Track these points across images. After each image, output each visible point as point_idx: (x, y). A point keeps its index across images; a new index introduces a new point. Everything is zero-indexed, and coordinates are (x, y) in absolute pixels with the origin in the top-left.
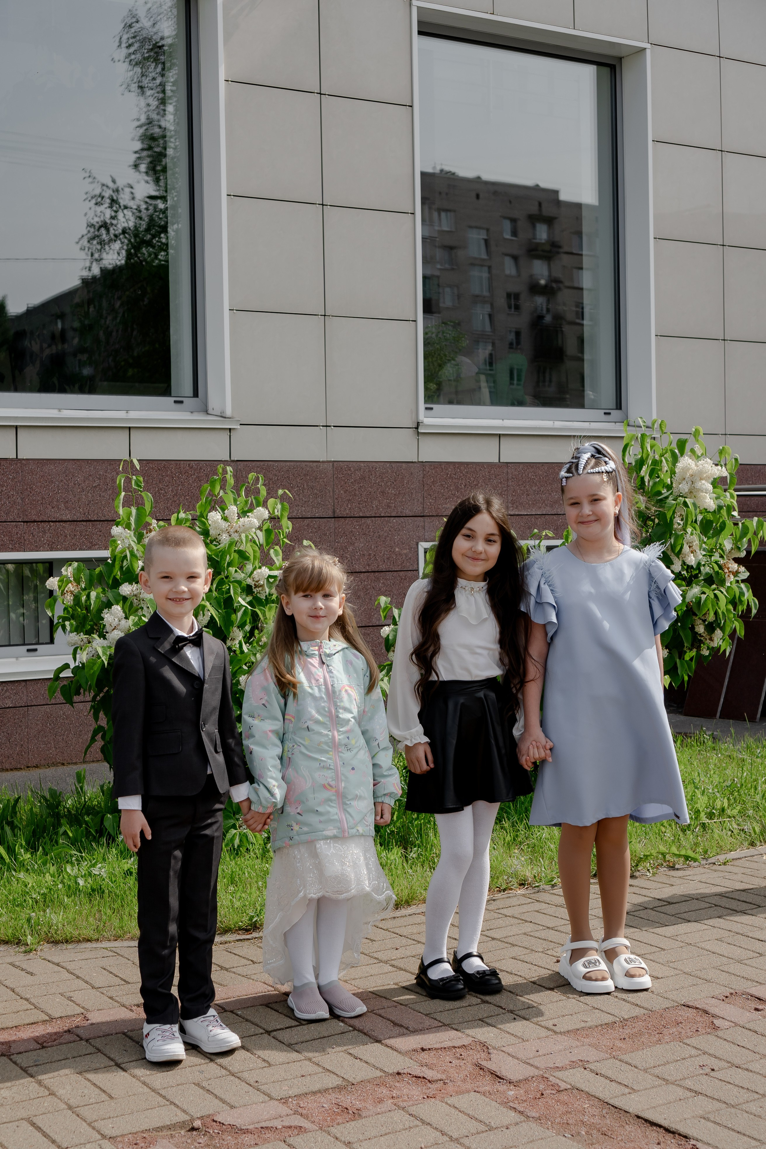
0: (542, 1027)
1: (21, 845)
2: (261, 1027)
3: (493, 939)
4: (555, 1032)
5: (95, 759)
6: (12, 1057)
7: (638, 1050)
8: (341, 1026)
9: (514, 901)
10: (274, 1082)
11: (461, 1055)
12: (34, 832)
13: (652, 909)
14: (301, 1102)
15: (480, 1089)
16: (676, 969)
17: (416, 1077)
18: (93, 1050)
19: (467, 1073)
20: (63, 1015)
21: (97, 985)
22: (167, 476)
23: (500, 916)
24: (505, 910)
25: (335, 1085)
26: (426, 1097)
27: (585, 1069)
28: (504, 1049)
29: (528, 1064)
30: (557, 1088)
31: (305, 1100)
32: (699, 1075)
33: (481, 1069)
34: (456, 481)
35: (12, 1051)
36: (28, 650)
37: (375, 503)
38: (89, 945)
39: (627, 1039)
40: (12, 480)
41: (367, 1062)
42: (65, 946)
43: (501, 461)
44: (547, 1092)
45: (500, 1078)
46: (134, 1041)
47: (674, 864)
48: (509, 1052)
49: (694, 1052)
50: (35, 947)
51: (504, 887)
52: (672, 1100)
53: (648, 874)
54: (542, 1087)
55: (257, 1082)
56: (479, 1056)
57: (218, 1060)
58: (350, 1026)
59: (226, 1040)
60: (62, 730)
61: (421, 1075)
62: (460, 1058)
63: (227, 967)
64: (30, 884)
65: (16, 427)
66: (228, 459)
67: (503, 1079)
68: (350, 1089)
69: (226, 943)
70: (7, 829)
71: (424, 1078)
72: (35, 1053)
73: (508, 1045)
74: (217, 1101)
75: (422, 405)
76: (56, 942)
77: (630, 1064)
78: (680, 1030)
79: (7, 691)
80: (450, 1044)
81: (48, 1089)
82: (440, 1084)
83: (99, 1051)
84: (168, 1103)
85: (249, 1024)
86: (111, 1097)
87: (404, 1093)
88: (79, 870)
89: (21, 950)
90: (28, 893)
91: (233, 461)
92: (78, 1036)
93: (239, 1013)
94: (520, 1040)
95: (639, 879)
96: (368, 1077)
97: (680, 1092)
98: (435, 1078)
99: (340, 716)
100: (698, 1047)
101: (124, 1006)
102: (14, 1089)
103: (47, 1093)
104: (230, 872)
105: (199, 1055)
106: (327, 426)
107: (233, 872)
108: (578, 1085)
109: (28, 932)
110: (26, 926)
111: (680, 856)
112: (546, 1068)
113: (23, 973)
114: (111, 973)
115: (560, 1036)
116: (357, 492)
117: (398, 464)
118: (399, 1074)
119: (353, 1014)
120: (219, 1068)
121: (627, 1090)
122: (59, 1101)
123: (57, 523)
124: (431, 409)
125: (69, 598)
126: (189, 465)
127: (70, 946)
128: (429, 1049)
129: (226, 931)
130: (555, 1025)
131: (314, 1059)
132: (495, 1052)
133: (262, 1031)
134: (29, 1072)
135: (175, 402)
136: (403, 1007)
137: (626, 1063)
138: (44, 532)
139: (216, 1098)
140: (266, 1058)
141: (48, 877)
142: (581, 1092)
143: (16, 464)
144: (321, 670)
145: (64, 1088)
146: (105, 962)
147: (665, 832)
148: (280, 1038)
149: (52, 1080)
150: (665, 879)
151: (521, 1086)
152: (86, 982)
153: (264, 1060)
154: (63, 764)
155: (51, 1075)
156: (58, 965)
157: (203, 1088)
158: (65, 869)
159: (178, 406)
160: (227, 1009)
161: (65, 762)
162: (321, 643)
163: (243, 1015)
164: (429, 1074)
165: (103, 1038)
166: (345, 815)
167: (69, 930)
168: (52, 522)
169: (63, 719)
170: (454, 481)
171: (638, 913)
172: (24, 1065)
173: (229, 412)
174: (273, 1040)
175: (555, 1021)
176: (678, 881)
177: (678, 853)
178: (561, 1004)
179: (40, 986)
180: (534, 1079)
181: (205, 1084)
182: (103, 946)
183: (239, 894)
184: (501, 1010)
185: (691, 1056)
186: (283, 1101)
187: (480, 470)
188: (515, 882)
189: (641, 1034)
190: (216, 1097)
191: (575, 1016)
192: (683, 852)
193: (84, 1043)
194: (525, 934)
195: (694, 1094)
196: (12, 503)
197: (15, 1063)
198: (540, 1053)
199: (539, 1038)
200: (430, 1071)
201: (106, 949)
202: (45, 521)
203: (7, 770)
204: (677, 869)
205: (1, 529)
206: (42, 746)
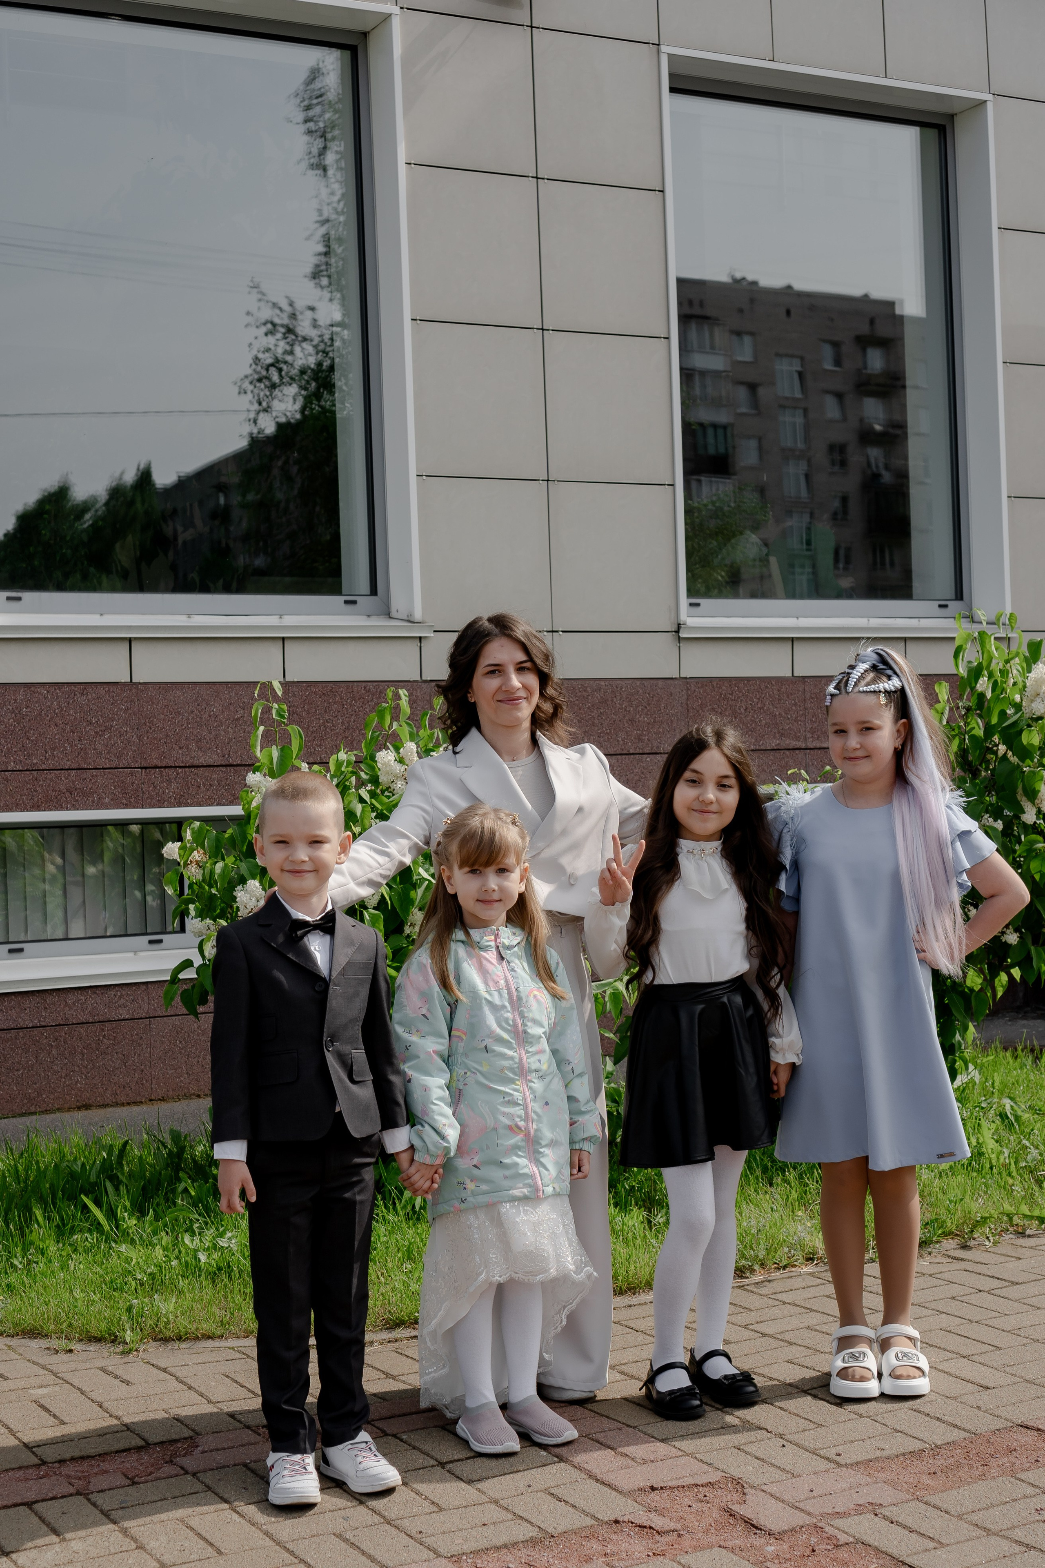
0: (821, 1457)
1: (125, 1207)
2: (432, 1457)
3: (764, 1335)
4: (839, 1465)
6: (90, 1496)
7: (951, 1488)
8: (543, 1456)
9: (798, 1283)
10: (444, 1533)
11: (705, 1496)
12: (144, 1188)
13: (989, 1292)
14: (479, 1561)
15: (729, 1544)
16: (1015, 1375)
17: (640, 1526)
18: (200, 1487)
19: (711, 1521)
20: (164, 1439)
21: (214, 1399)
22: (335, 703)
23: (777, 1303)
24: (784, 1295)
25: (527, 1537)
26: (651, 1554)
27: (876, 1515)
28: (765, 1488)
29: (797, 1508)
30: (835, 1542)
31: (485, 1557)
32: (1034, 1522)
33: (731, 1515)
34: (734, 703)
35: (92, 1488)
36: (151, 942)
37: (622, 735)
38: (210, 1343)
39: (939, 1474)
40: (126, 711)
41: (574, 1506)
42: (177, 1344)
43: (795, 674)
44: (821, 1547)
45: (756, 1528)
46: (257, 1475)
47: (1024, 1230)
48: (772, 1492)
49: (1030, 1490)
50: (136, 1346)
51: (784, 1262)
52: (993, 1558)
53: (987, 1243)
54: (813, 1540)
55: (420, 1532)
56: (730, 1498)
57: (370, 1503)
58: (555, 1456)
59: (381, 1476)
60: (197, 1049)
61: (647, 1524)
62: (704, 1500)
63: (395, 1374)
64: (134, 1261)
65: (130, 640)
66: (418, 679)
67: (761, 1529)
68: (547, 1543)
69: (396, 1341)
70: (108, 1184)
71: (651, 1528)
72: (121, 1491)
73: (772, 1482)
74: (363, 1559)
75: (684, 600)
76: (166, 1340)
77: (939, 1509)
78: (1014, 1460)
79: (120, 997)
80: (691, 1481)
81: (135, 1540)
82: (673, 1537)
83: (209, 1488)
84: (296, 1561)
85: (416, 1452)
86: (220, 1553)
87: (622, 1549)
88: (201, 1241)
89: (118, 1350)
90: (130, 1272)
91: (426, 681)
92: (182, 1468)
93: (405, 1437)
94: (789, 1476)
95: (973, 1250)
96: (574, 1527)
97: (1006, 1546)
98: (667, 1528)
99: (529, 1031)
100: (1037, 1483)
101: (248, 1427)
102: (90, 1540)
103: (134, 1546)
104: (407, 1243)
105: (345, 1495)
106: (553, 631)
107: (410, 1243)
108: (864, 1538)
109: (127, 1326)
110: (125, 1317)
111: (1031, 1218)
112: (822, 1515)
113: (117, 1382)
114: (236, 1382)
115: (844, 1469)
116: (596, 721)
117: (652, 681)
118: (616, 1522)
119: (560, 1440)
120: (371, 1513)
121: (932, 1545)
122: (148, 1556)
123: (187, 769)
124: (698, 605)
125: (193, 870)
126: (365, 687)
127: (183, 1345)
128: (662, 1488)
129: (396, 1324)
130: (840, 1455)
131: (501, 1502)
132: (753, 1491)
133: (433, 1462)
134: (112, 1517)
135: (346, 602)
136: (630, 1429)
137: (934, 1507)
138: (169, 782)
139: (363, 1554)
140: (436, 1500)
141: (159, 1252)
142: (868, 1548)
143: (131, 690)
144: (499, 967)
145: (157, 1539)
146: (228, 1368)
147: (1013, 1185)
148: (458, 1472)
149: (142, 1528)
150: (1010, 1251)
151: (786, 1538)
152: (201, 1395)
153: (433, 1503)
154: (199, 1096)
155: (141, 1521)
156: (165, 1370)
157: (346, 1540)
158: (183, 1239)
159: (350, 607)
160: (388, 1432)
161: (201, 1093)
162: (498, 930)
163: (409, 1441)
164: (658, 1522)
165: (216, 1472)
166: (537, 1167)
167: (183, 1324)
168: (180, 767)
169: (198, 1035)
170: (730, 702)
171: (968, 1297)
172: (106, 1507)
173: (418, 615)
174: (447, 1474)
175: (839, 1449)
176: (1028, 1253)
177: (1028, 1213)
178: (849, 1425)
179: (137, 1400)
180: (803, 1529)
181: (349, 1535)
182: (229, 1345)
183: (416, 1275)
184: (766, 1433)
185: (1025, 1497)
186: (454, 1559)
187: (767, 687)
188: (800, 1256)
189: (959, 1466)
190: (363, 1552)
191: (868, 1442)
192: (1037, 1213)
193: (189, 1477)
194: (808, 1328)
195: (1024, 1549)
197: (94, 1505)
198: (815, 1494)
199: (815, 1473)
200: (661, 1518)
201: (233, 1348)
202: (171, 767)
203: (123, 1105)
204: (1029, 1236)
205: (111, 779)
206: (170, 1072)
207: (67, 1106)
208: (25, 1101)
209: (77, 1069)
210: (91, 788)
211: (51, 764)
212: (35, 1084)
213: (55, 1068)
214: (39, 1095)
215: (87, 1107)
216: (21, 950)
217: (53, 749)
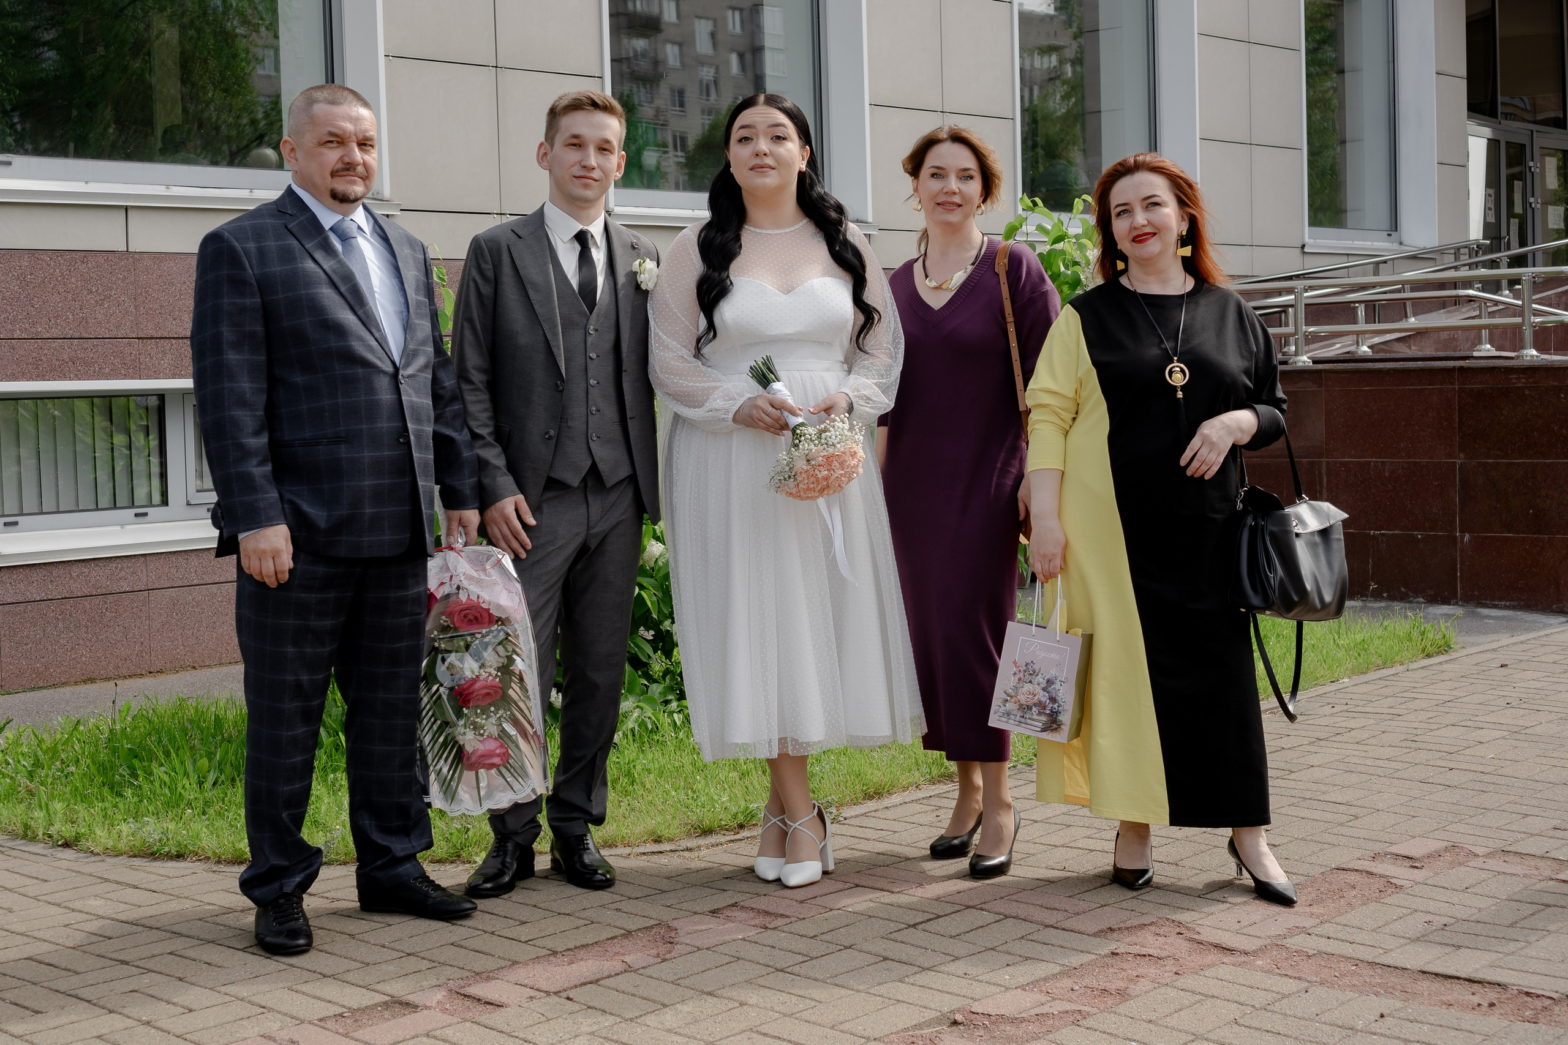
5: (232, 661)
8: (987, 914)
14: (1043, 989)
29: (1252, 936)
36: (136, 515)
40: (123, 280)
58: (997, 914)
60: (191, 621)
65: (126, 208)
67: (1234, 951)
68: (1077, 973)
79: (121, 569)
84: (893, 1001)
98: (1163, 955)
106: (501, 214)
108: (1321, 950)
112: (1269, 937)
128: (1119, 929)
132: (1195, 926)
138: (164, 353)
142: (1332, 956)
143: (127, 259)
151: (1262, 955)
154: (194, 668)
161: (196, 665)
169: (193, 607)
173: (387, 193)
180: (1268, 948)
196: (123, 312)
202: (166, 338)
203: (125, 677)
205: (111, 349)
206: (167, 644)
207: (73, 680)
208: (34, 676)
209: (82, 642)
210: (92, 358)
211: (55, 332)
212: (43, 658)
213: (62, 642)
214: (47, 669)
215: (92, 680)
216: (16, 523)
217: (56, 318)
